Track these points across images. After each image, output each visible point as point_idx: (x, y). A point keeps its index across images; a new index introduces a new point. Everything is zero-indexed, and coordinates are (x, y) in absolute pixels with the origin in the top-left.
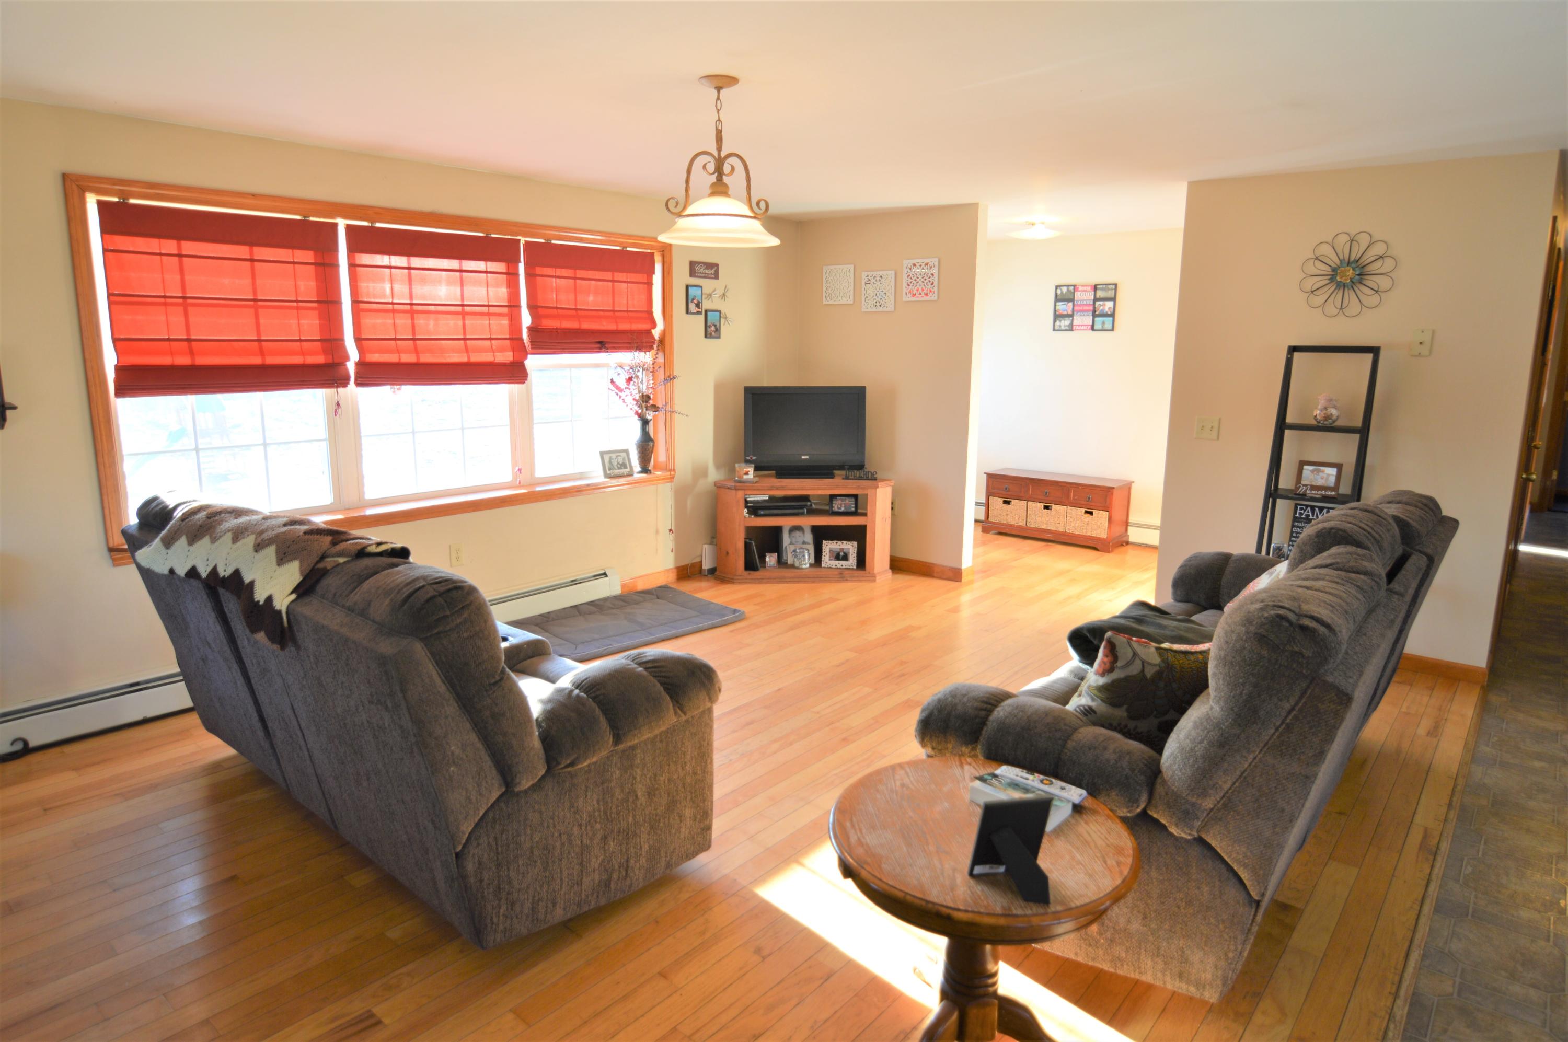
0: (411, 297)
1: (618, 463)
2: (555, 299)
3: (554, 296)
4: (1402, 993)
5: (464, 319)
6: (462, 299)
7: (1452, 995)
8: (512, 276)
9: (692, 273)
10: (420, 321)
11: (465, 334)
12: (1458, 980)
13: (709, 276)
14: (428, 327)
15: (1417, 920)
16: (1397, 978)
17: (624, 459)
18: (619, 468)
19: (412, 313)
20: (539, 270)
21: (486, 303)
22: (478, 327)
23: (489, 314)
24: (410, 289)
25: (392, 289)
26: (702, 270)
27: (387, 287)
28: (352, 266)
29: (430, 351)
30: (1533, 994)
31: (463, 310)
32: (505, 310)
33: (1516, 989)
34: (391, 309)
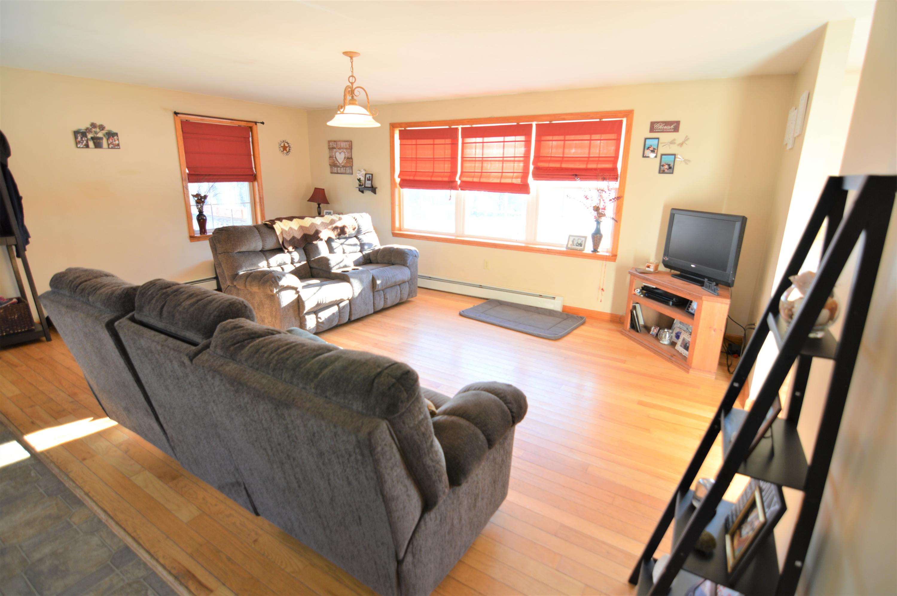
0: (483, 155)
1: (577, 243)
2: (550, 152)
3: (550, 151)
4: (86, 498)
5: (503, 163)
6: (503, 154)
7: (70, 518)
8: (528, 143)
9: (652, 130)
10: (485, 164)
11: (502, 170)
12: (75, 527)
13: (668, 130)
14: (489, 167)
15: (124, 530)
16: (95, 499)
17: (582, 241)
18: (577, 246)
19: (482, 161)
20: (544, 138)
21: (513, 156)
22: (509, 167)
23: (514, 161)
24: (483, 151)
25: (475, 151)
26: (661, 127)
27: (474, 151)
28: (463, 143)
29: (486, 177)
30: (37, 556)
31: (503, 159)
32: (522, 159)
33: (47, 549)
34: (474, 160)
